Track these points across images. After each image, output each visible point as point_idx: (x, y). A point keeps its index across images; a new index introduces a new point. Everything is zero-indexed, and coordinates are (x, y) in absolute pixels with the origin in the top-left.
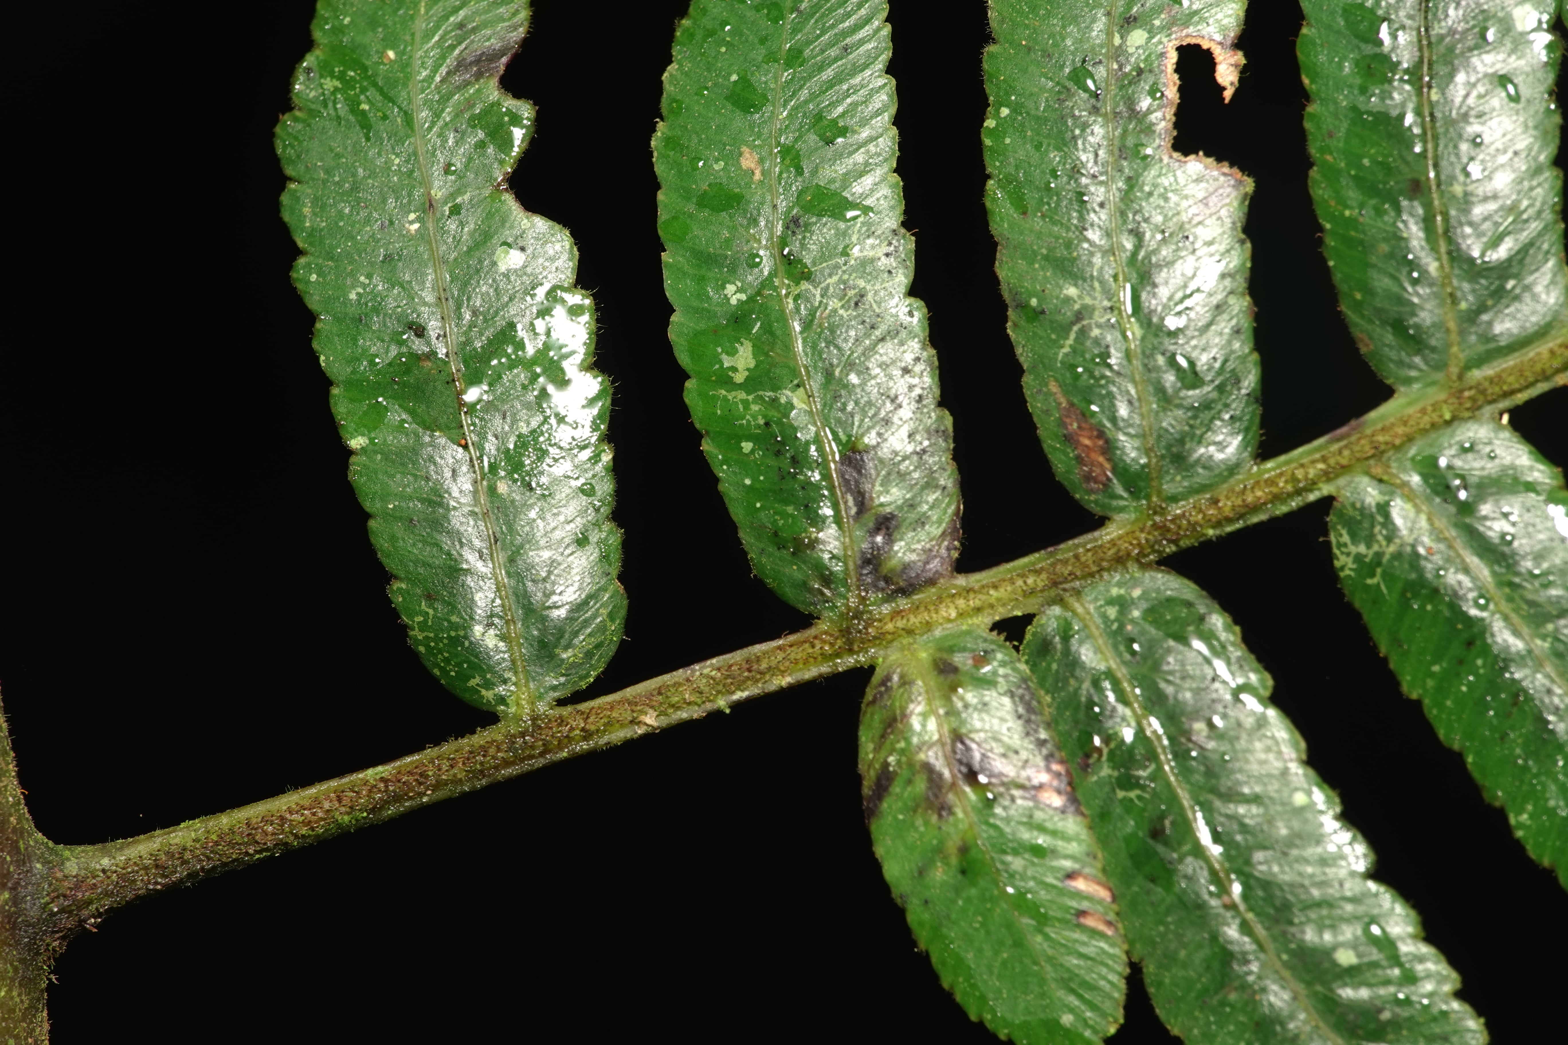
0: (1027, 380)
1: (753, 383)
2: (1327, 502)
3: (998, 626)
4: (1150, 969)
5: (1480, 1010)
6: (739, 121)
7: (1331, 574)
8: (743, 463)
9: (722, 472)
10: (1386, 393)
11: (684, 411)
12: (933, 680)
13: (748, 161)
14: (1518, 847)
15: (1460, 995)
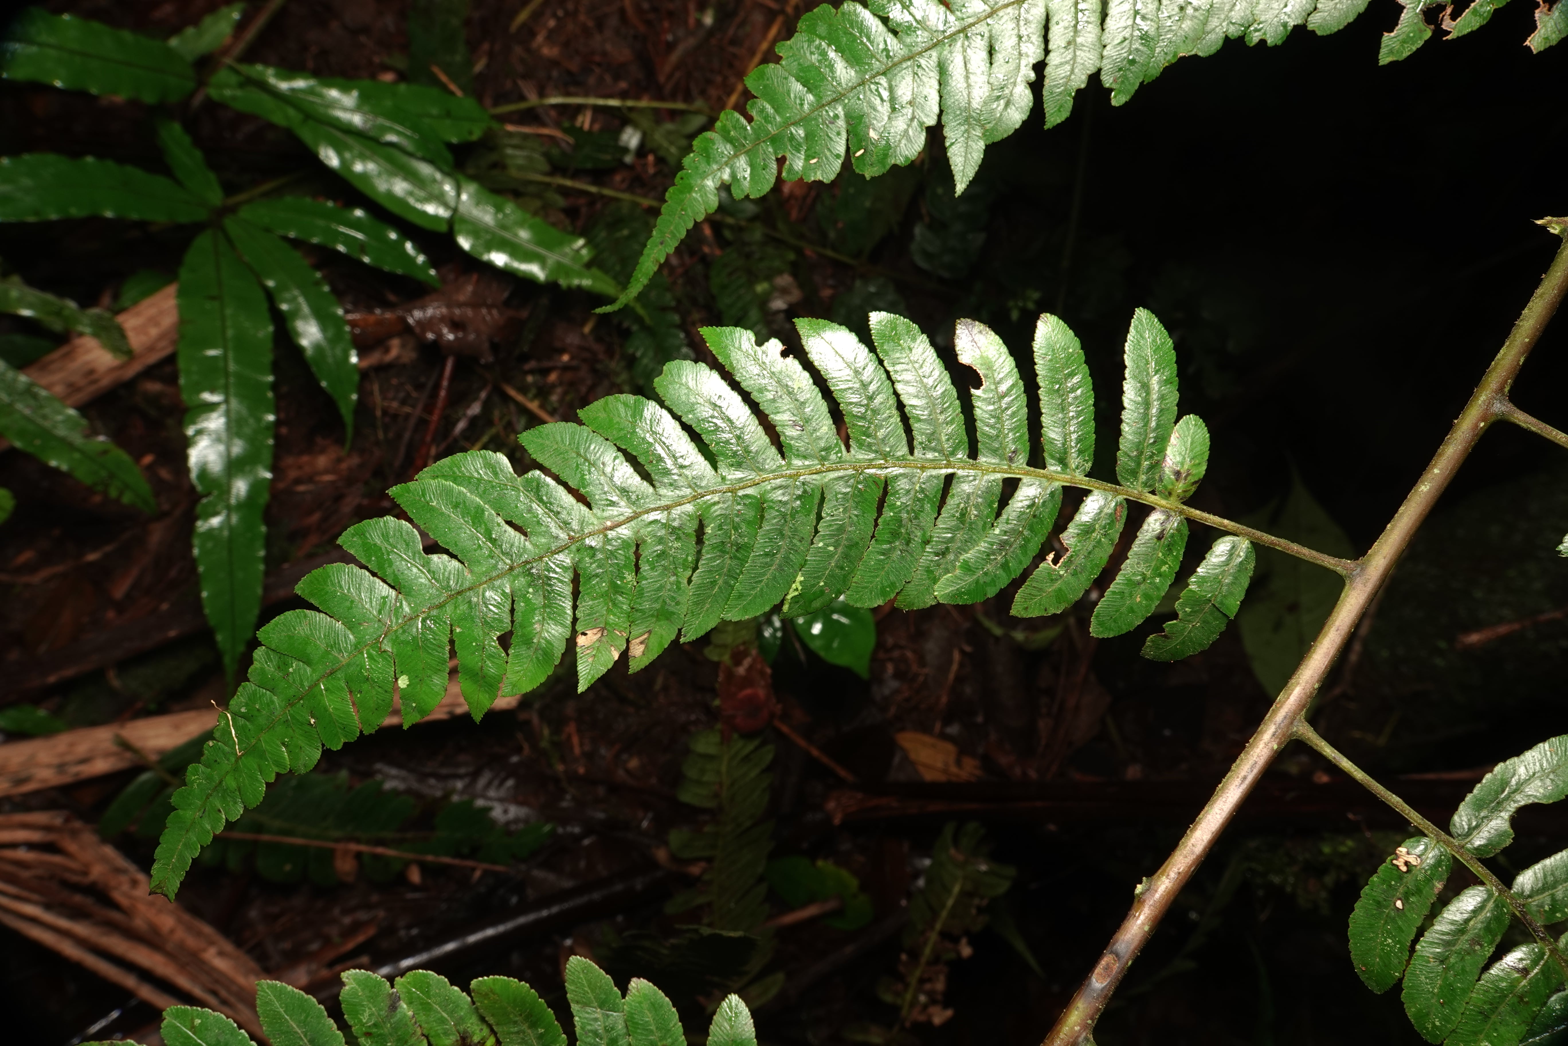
0: (1121, 530)
1: (1166, 563)
2: (1086, 476)
3: (1155, 494)
4: (1173, 420)
5: (1124, 374)
6: (1135, 607)
7: (1093, 464)
8: (1178, 551)
9: (1182, 553)
10: (1063, 487)
11: (1180, 567)
12: (1173, 493)
13: (1138, 599)
14: (1095, 398)
15: (1125, 379)
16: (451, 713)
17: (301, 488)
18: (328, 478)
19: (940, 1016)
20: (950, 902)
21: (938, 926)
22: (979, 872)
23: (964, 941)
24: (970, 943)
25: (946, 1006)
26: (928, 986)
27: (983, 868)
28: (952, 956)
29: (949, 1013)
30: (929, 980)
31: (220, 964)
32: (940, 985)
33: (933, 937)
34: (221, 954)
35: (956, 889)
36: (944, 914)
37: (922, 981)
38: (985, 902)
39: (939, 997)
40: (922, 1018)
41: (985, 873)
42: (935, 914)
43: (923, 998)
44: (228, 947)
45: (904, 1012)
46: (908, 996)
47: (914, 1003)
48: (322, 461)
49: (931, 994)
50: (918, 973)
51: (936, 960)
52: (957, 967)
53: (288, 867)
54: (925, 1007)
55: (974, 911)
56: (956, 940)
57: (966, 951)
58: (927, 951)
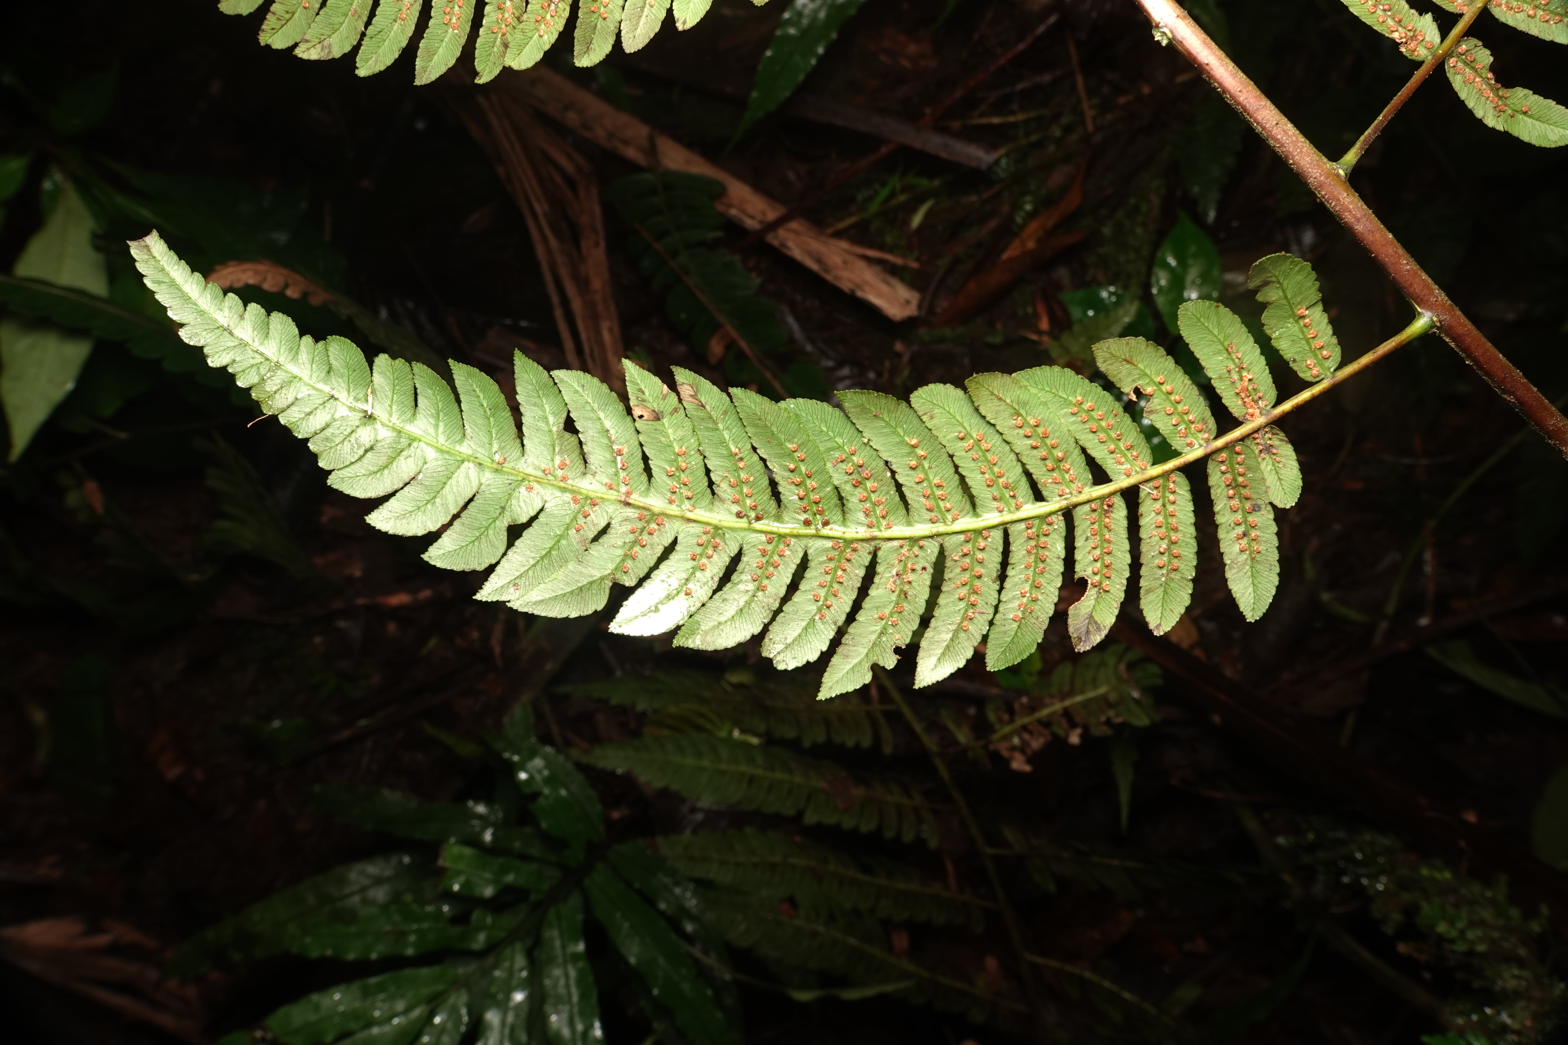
16: (853, 292)
17: (883, 58)
18: (906, 63)
19: (1019, 764)
20: (1091, 694)
21: (1068, 703)
22: (1130, 694)
23: (1078, 731)
24: (1082, 736)
25: (1029, 761)
26: (1026, 736)
27: (1136, 694)
28: (1061, 732)
29: (1027, 768)
30: (1031, 733)
31: (606, 336)
32: (1036, 744)
33: (1058, 706)
34: (611, 330)
35: (1102, 690)
36: (1079, 698)
37: (1025, 728)
38: (1119, 720)
39: (1029, 752)
40: (1005, 753)
41: (1135, 700)
42: (1071, 693)
43: (1016, 741)
44: (617, 331)
45: (995, 737)
46: (1007, 729)
47: (1007, 737)
48: (912, 48)
49: (1025, 745)
50: (1026, 720)
51: (1046, 724)
52: (1058, 743)
53: (683, 316)
54: (1013, 749)
55: (1103, 718)
56: (1073, 725)
57: (1074, 739)
58: (1044, 712)
